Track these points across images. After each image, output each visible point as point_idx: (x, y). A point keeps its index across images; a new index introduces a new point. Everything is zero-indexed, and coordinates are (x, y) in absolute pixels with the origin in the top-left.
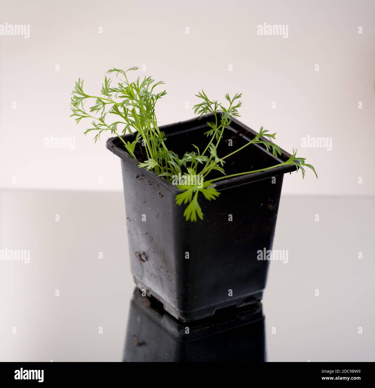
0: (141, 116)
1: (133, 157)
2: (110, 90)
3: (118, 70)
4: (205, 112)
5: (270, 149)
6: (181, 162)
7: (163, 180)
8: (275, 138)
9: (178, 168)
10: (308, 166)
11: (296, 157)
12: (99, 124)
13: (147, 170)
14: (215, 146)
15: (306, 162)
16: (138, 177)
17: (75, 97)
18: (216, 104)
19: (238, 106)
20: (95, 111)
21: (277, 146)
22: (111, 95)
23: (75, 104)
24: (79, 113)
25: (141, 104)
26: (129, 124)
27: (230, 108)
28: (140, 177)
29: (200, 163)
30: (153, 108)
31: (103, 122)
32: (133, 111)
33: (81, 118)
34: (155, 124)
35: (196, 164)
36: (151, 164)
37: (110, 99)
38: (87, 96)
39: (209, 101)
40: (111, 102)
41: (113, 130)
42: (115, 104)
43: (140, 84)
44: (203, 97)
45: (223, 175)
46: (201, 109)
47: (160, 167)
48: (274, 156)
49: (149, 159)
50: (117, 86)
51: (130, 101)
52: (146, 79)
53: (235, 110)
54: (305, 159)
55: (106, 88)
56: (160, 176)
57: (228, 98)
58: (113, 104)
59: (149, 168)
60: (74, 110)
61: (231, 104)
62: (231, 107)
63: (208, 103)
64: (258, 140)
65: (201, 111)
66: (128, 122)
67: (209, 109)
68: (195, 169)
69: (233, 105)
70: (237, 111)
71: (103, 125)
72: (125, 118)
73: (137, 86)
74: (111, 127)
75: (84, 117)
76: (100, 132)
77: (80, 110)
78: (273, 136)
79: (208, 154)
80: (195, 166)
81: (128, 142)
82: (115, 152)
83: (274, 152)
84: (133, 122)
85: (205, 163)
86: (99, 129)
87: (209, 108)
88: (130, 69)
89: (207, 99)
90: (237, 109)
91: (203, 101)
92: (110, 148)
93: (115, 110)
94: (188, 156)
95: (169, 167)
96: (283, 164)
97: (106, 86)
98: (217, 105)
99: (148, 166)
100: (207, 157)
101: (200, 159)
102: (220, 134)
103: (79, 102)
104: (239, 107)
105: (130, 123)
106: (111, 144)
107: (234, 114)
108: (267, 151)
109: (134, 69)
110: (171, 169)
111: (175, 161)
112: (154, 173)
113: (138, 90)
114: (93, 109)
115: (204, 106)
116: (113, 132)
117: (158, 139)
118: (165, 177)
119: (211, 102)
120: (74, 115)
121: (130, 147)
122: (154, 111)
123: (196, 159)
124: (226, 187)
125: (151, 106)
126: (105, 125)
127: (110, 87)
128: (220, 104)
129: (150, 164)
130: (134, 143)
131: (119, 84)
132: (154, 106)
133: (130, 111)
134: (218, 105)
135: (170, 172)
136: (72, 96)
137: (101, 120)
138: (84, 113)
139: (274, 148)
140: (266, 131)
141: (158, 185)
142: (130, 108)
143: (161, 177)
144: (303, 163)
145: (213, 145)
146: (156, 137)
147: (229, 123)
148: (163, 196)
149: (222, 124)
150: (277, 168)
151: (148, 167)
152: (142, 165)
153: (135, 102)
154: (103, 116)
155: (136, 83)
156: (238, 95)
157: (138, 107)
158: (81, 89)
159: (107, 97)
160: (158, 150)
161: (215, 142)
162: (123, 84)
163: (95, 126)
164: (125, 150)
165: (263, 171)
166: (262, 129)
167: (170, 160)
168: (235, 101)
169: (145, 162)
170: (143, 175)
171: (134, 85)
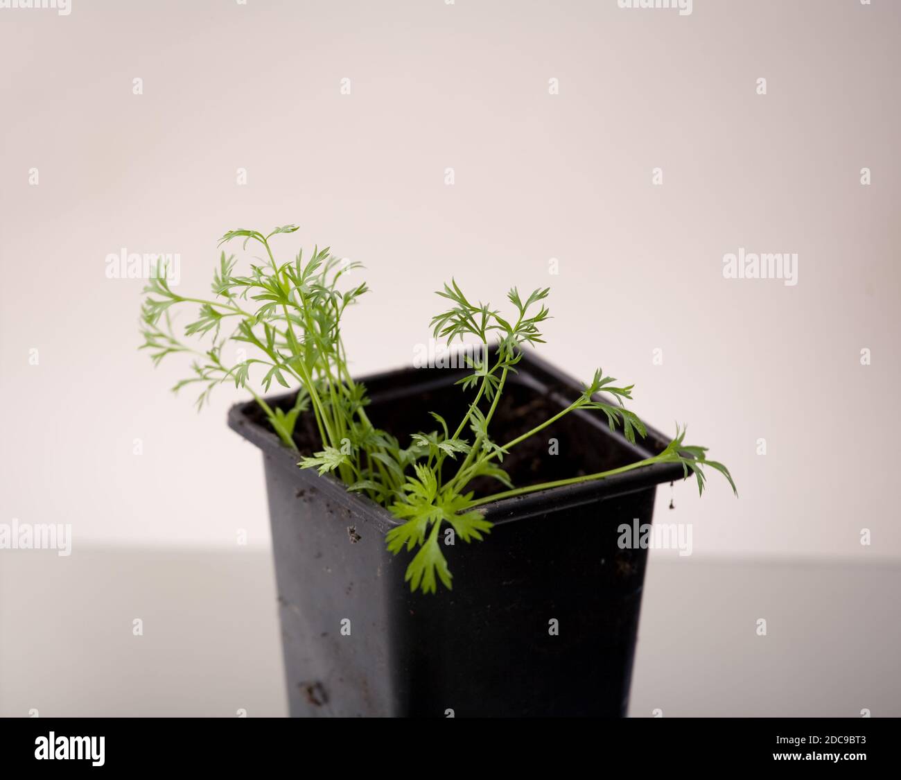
0: (308, 346)
1: (288, 447)
2: (231, 282)
3: (247, 233)
4: (459, 332)
5: (618, 422)
6: (404, 455)
7: (359, 499)
8: (630, 398)
9: (397, 471)
10: (715, 465)
11: (684, 443)
12: (207, 367)
13: (320, 474)
14: (485, 416)
15: (709, 456)
16: (301, 494)
17: (150, 302)
18: (485, 312)
19: (540, 318)
20: (197, 335)
21: (634, 416)
22: (234, 295)
23: (150, 319)
24: (160, 341)
25: (306, 315)
26: (279, 365)
27: (519, 323)
28: (308, 494)
29: (448, 457)
30: (336, 325)
31: (216, 360)
32: (289, 334)
33: (163, 354)
34: (341, 365)
35: (440, 461)
36: (329, 459)
37: (232, 305)
38: (178, 299)
39: (469, 306)
40: (234, 312)
41: (240, 380)
42: (246, 318)
43: (303, 268)
44: (454, 297)
45: (506, 489)
46: (449, 324)
47: (355, 470)
48: (628, 441)
49: (327, 448)
50: (249, 273)
51: (280, 309)
52: (317, 255)
53: (533, 327)
54: (706, 450)
55: (223, 279)
56: (351, 488)
57: (516, 300)
58: (239, 319)
59: (325, 468)
60: (147, 335)
61: (523, 312)
62: (523, 320)
63: (465, 310)
64: (588, 401)
65: (450, 329)
66: (275, 359)
67: (467, 325)
68: (437, 474)
69: (527, 316)
70: (537, 330)
71: (216, 369)
72: (269, 351)
73: (295, 272)
74: (235, 372)
75: (170, 350)
76: (211, 386)
77: (162, 335)
78: (625, 392)
79: (468, 435)
80: (438, 466)
81: (279, 411)
82: (247, 436)
83: (626, 430)
84: (287, 360)
85: (461, 456)
86: (205, 378)
87: (469, 321)
88: (278, 231)
89: (463, 301)
90: (536, 324)
91: (455, 305)
92: (235, 425)
93: (246, 331)
94: (420, 440)
95: (376, 469)
96: (651, 460)
97: (224, 272)
98: (487, 315)
99: (321, 465)
100: (466, 441)
101: (450, 447)
102: (496, 386)
103: (160, 314)
104: (541, 320)
105: (281, 361)
106: (239, 417)
107: (530, 338)
108: (610, 430)
109: (288, 232)
110: (383, 474)
111: (390, 454)
112: (338, 483)
113: (298, 282)
114: (192, 329)
115: (456, 317)
116: (240, 385)
117: (348, 401)
118: (365, 491)
119: (473, 309)
120: (149, 344)
121: (284, 423)
122: (338, 331)
123: (439, 446)
124: (512, 516)
125: (330, 320)
126: (222, 369)
127: (233, 275)
128: (495, 312)
129: (327, 459)
130: (294, 412)
131: (254, 267)
132: (338, 320)
133: (280, 333)
134: (491, 314)
135: (377, 480)
136: (143, 299)
137: (213, 355)
138: (173, 342)
139: (627, 420)
140: (608, 380)
141: (349, 511)
142: (282, 326)
143: (355, 491)
144: (702, 458)
145: (480, 415)
146: (344, 396)
147: (517, 360)
148: (359, 538)
149: (500, 359)
150: (638, 471)
151: (322, 468)
152: (308, 463)
153: (290, 309)
154: (217, 345)
155: (294, 265)
156: (539, 293)
157: (301, 324)
158: (163, 282)
159: (223, 300)
160: (348, 428)
161: (484, 406)
162: (263, 268)
163: (199, 371)
164: (271, 429)
165: (603, 478)
166: (598, 375)
167: (379, 451)
168: (531, 305)
169: (317, 455)
170: (313, 490)
171: (290, 269)
